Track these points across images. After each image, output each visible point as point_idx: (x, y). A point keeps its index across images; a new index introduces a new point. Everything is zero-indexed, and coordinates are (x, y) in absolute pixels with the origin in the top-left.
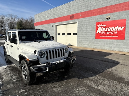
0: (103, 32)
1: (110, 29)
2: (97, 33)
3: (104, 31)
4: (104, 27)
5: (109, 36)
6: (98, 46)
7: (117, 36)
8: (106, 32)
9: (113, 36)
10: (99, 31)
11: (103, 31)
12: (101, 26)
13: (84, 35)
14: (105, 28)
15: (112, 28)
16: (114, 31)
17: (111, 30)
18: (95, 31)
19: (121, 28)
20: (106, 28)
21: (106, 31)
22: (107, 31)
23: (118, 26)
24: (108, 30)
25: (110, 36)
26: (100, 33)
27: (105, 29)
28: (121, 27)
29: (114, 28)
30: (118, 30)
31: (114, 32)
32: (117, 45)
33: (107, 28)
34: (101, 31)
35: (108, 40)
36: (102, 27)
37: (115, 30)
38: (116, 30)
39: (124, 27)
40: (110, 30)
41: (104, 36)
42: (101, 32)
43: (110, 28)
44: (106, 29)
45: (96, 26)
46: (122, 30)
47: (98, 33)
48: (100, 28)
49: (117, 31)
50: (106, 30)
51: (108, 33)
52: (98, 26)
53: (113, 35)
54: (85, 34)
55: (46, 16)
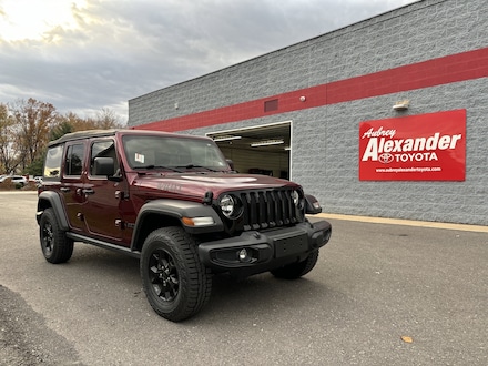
0: (386, 157)
1: (411, 145)
2: (365, 158)
3: (390, 153)
4: (387, 138)
5: (407, 170)
6: (371, 205)
7: (439, 169)
8: (397, 156)
9: (422, 170)
10: (371, 153)
11: (386, 150)
12: (378, 133)
13: (317, 167)
14: (391, 142)
15: (418, 140)
16: (425, 151)
17: (416, 149)
18: (357, 153)
19: (448, 142)
20: (396, 141)
21: (397, 152)
22: (400, 150)
23: (437, 135)
24: (405, 149)
25: (413, 170)
26: (375, 158)
27: (392, 145)
28: (448, 138)
29: (423, 140)
30: (441, 147)
31: (427, 154)
32: (438, 200)
33: (401, 141)
34: (380, 151)
35: (406, 184)
36: (383, 140)
37: (428, 148)
38: (434, 147)
39: (460, 137)
40: (410, 149)
41: (391, 170)
42: (379, 154)
43: (411, 141)
44: (398, 143)
45: (362, 133)
46: (453, 146)
47: (370, 158)
48: (373, 142)
49: (437, 151)
50: (398, 147)
51: (404, 158)
52: (368, 134)
53: (424, 164)
54: (320, 163)
55: (174, 102)
